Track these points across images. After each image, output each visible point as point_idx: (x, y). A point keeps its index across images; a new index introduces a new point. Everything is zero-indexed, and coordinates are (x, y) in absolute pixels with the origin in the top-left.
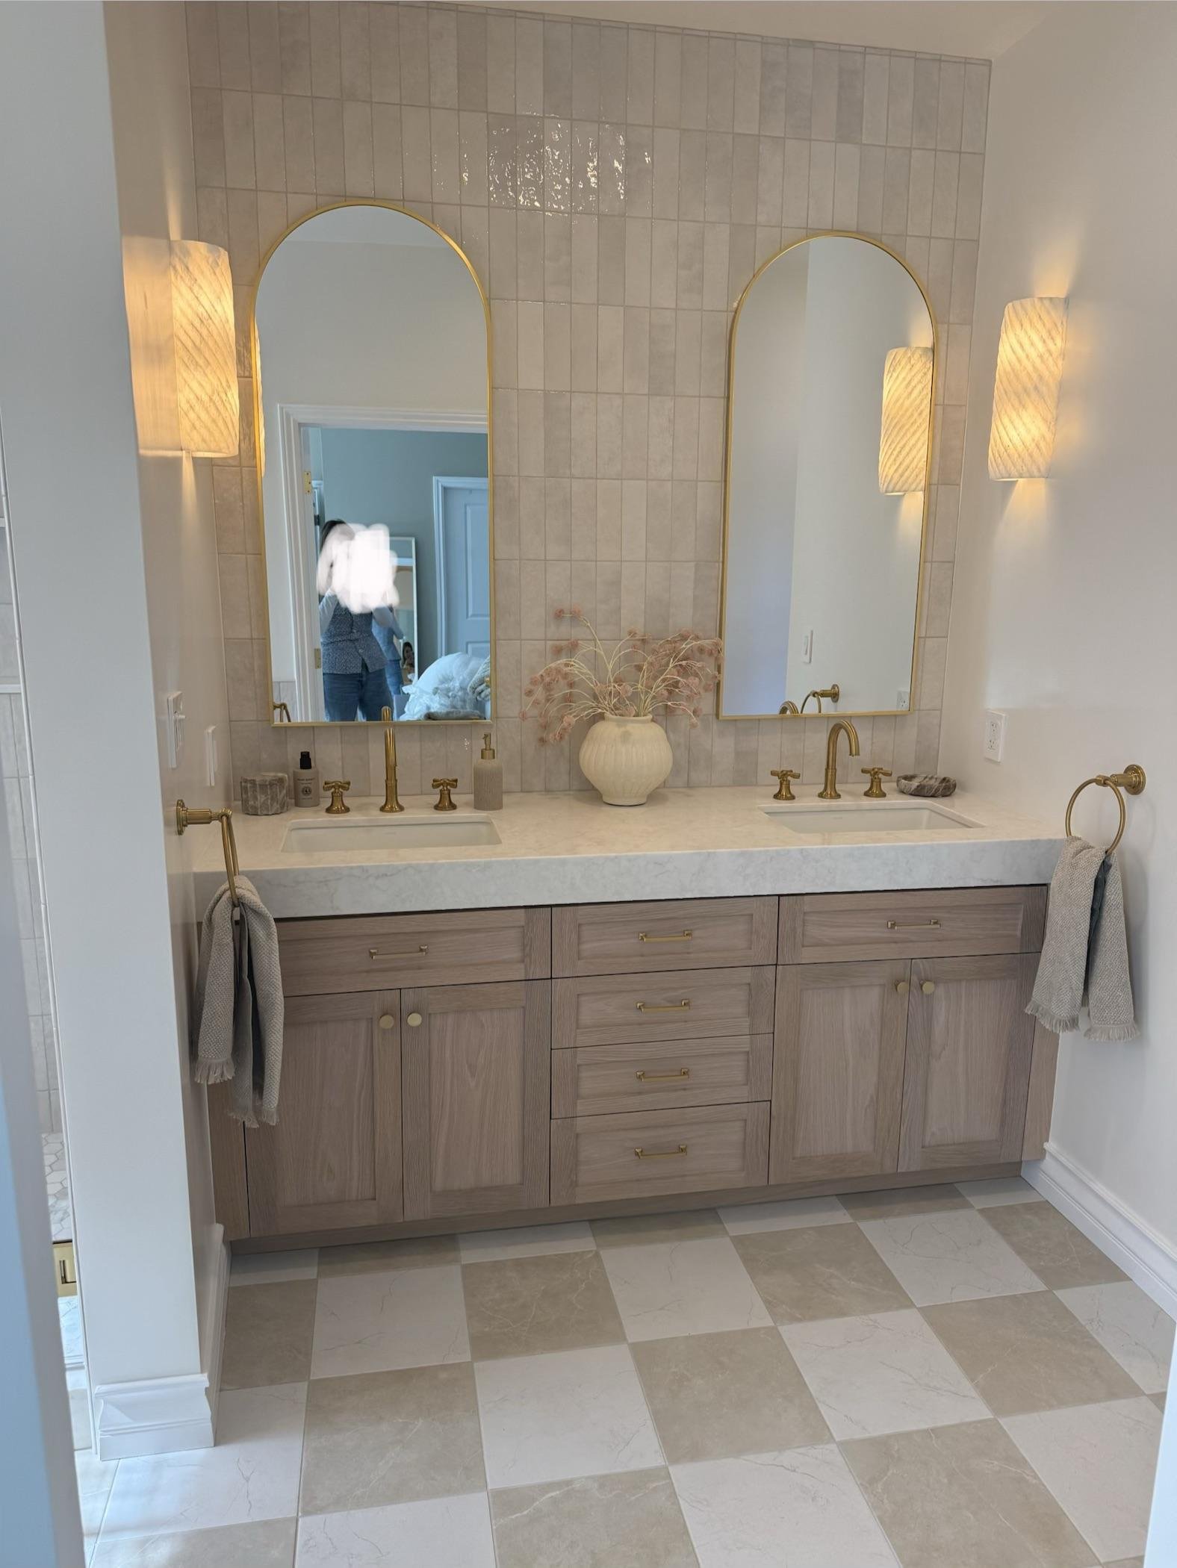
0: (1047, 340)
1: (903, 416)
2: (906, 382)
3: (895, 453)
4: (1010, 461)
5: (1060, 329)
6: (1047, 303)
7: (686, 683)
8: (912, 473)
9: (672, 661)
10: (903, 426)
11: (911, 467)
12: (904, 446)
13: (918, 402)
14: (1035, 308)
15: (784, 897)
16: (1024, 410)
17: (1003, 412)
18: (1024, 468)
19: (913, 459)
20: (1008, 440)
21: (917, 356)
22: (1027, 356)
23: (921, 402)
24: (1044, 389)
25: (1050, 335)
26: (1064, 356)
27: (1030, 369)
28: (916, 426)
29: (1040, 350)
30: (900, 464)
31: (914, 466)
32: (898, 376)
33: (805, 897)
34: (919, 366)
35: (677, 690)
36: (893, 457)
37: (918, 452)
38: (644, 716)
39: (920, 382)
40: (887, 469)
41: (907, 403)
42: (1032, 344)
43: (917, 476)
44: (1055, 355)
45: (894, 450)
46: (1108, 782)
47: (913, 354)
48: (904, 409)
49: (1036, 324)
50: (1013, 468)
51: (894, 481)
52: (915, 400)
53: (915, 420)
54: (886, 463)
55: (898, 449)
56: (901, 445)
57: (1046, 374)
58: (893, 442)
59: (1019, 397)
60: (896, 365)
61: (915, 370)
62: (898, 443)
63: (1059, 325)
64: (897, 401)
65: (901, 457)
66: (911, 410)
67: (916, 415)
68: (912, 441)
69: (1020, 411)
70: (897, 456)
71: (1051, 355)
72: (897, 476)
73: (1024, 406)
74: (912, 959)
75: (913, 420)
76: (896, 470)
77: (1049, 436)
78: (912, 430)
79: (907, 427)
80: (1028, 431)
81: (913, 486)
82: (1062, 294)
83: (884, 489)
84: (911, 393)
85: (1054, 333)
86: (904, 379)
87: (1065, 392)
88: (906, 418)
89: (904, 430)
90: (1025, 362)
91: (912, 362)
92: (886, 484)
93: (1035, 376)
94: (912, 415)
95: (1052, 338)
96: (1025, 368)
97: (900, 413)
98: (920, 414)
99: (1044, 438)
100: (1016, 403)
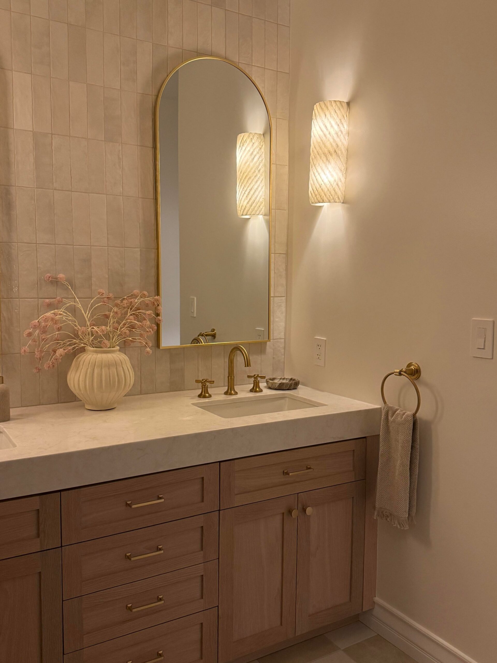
0: (339, 125)
1: (250, 171)
2: (250, 153)
3: (247, 193)
4: (323, 193)
5: (346, 119)
6: (338, 103)
7: (141, 325)
8: (257, 204)
9: (129, 311)
10: (250, 178)
11: (256, 201)
12: (251, 189)
13: (257, 164)
14: (332, 106)
15: (223, 463)
16: (329, 164)
17: (317, 165)
18: (331, 196)
19: (257, 196)
20: (321, 180)
21: (255, 138)
22: (330, 133)
23: (259, 165)
24: (339, 152)
25: (341, 121)
26: (348, 134)
27: (331, 140)
28: (257, 178)
29: (336, 130)
30: (250, 199)
31: (258, 201)
32: (245, 149)
33: (236, 461)
34: (256, 144)
35: (134, 330)
36: (245, 195)
37: (259, 193)
38: (113, 348)
39: (258, 153)
40: (242, 202)
41: (252, 165)
42: (332, 126)
43: (259, 206)
44: (344, 133)
45: (246, 191)
46: (402, 373)
47: (253, 137)
48: (250, 168)
49: (333, 115)
50: (325, 197)
51: (247, 209)
52: (256, 163)
53: (257, 174)
54: (242, 199)
55: (248, 191)
56: (249, 188)
57: (340, 144)
58: (245, 186)
59: (326, 156)
60: (244, 142)
61: (255, 146)
62: (248, 187)
63: (345, 117)
64: (246, 163)
65: (250, 196)
66: (254, 169)
67: (257, 171)
68: (256, 187)
69: (327, 164)
70: (248, 194)
71: (342, 133)
72: (248, 206)
73: (329, 162)
74: (298, 493)
75: (255, 175)
76: (248, 203)
77: (343, 180)
78: (255, 180)
79: (252, 178)
80: (332, 176)
81: (258, 212)
82: (346, 100)
83: (241, 214)
84: (253, 159)
85: (342, 120)
86: (249, 150)
87: (349, 155)
88: (251, 173)
89: (251, 180)
90: (328, 136)
91: (253, 141)
92: (242, 211)
93: (334, 145)
94: (255, 171)
95: (342, 124)
96: (329, 140)
97: (248, 170)
98: (259, 171)
99: (340, 180)
100: (325, 159)
